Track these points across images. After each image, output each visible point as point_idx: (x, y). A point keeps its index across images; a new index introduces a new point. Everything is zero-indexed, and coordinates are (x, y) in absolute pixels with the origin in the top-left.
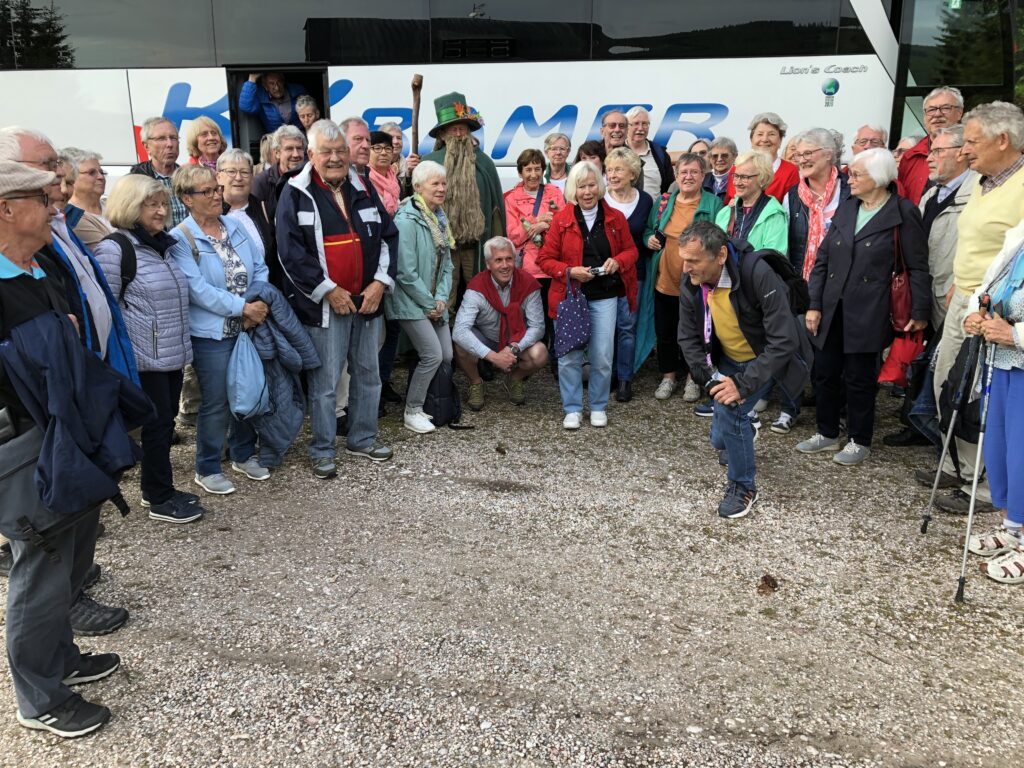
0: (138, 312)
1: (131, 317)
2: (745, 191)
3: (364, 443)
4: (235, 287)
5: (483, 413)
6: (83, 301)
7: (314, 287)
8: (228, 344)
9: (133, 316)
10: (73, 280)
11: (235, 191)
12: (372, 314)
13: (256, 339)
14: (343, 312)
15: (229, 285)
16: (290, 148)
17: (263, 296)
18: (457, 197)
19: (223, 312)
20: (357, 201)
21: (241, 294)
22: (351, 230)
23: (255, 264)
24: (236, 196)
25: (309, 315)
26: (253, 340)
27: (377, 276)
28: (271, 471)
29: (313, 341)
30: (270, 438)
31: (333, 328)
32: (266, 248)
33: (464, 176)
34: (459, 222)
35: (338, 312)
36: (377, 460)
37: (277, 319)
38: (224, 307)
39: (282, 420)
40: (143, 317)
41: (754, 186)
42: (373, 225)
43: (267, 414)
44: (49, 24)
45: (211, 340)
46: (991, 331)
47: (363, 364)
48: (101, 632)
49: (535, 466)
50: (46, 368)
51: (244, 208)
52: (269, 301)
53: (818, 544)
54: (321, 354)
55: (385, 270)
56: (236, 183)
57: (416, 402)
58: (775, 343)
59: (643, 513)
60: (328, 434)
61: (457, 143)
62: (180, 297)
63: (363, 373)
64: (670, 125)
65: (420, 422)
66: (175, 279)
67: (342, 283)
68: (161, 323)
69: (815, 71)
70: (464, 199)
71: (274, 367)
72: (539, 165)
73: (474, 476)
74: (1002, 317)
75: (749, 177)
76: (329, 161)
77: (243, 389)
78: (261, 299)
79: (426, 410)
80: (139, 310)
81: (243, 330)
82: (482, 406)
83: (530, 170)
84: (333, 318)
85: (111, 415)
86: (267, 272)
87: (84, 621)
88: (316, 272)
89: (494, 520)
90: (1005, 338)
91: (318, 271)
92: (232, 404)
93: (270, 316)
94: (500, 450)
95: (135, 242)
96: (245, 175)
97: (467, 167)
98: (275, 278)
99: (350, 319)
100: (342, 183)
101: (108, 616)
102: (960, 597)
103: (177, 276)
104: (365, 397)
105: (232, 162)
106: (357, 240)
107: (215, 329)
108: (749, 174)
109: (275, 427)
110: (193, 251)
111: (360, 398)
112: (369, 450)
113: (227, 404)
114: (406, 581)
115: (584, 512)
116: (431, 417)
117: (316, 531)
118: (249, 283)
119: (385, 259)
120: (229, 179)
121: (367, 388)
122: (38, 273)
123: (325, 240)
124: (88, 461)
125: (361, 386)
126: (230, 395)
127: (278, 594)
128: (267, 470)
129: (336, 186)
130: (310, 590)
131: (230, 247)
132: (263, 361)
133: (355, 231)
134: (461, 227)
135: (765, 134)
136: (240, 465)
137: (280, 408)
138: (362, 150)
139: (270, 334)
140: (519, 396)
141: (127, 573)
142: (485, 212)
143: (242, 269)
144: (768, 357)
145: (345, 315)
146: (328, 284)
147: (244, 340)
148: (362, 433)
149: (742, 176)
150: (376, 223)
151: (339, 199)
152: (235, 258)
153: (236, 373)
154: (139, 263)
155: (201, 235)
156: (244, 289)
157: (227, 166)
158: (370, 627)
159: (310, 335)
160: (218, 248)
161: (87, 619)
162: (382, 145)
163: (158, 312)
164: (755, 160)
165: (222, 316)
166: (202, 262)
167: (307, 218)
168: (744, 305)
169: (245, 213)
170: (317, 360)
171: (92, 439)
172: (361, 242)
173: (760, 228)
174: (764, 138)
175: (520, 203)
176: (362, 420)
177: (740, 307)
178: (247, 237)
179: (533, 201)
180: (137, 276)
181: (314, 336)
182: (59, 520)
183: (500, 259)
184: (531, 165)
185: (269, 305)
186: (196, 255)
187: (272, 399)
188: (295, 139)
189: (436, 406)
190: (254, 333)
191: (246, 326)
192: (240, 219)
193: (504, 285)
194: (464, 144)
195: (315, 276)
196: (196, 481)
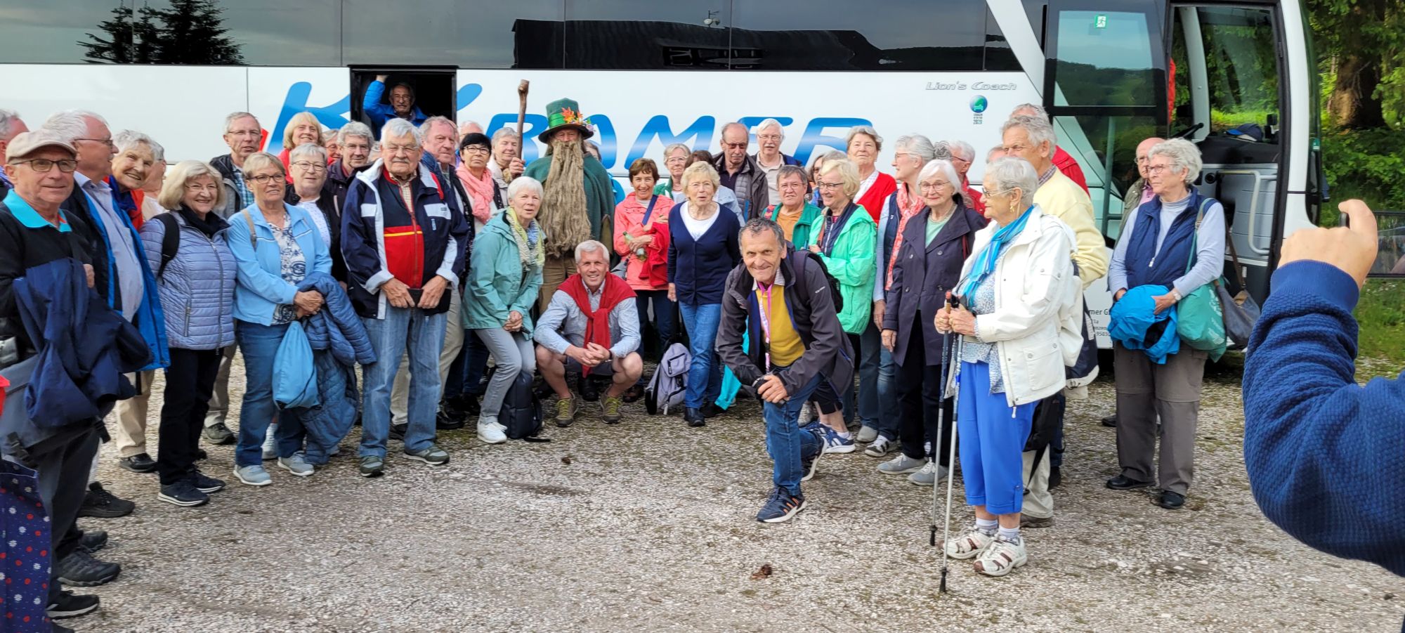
0: (174, 290)
1: (167, 294)
2: (833, 200)
3: (419, 445)
4: (291, 275)
5: (568, 429)
6: (110, 263)
7: (368, 277)
8: (278, 332)
9: (168, 293)
10: (104, 244)
11: (306, 184)
12: (431, 309)
13: (310, 329)
14: (399, 304)
15: (284, 272)
16: (353, 146)
17: (318, 286)
18: (561, 203)
19: (273, 298)
20: (424, 194)
21: (297, 282)
22: (414, 222)
23: (317, 256)
24: (307, 188)
25: (365, 306)
26: (305, 330)
27: (439, 272)
28: (316, 468)
29: (368, 333)
30: (316, 432)
31: (389, 321)
32: (332, 239)
33: (570, 182)
34: (563, 228)
35: (394, 305)
36: (431, 464)
37: (331, 310)
38: (275, 294)
39: (331, 415)
40: (179, 295)
41: (841, 195)
42: (441, 221)
43: (314, 407)
44: (206, 16)
45: (260, 325)
46: (956, 322)
47: (422, 361)
48: (91, 583)
49: (595, 475)
50: (49, 301)
51: (314, 201)
52: (325, 291)
53: (840, 545)
54: (376, 348)
55: (451, 266)
56: (308, 176)
57: (489, 411)
58: (822, 339)
59: (679, 516)
60: (377, 431)
61: (564, 148)
62: (221, 278)
63: (421, 371)
64: (811, 139)
65: (492, 430)
66: (219, 261)
67: (400, 274)
68: (196, 302)
69: (963, 87)
70: (569, 205)
71: (326, 359)
72: (650, 175)
73: (526, 481)
74: (967, 308)
75: (834, 185)
76: (395, 156)
77: (287, 377)
78: (317, 290)
79: (501, 420)
80: (175, 287)
81: (297, 319)
82: (570, 422)
83: (639, 179)
84: (389, 311)
85: (104, 350)
86: (330, 264)
87: (77, 571)
88: (372, 263)
89: (521, 515)
90: (968, 329)
91: (374, 262)
92: (275, 392)
93: (325, 306)
94: (566, 461)
95: (181, 222)
96: (317, 168)
97: (575, 173)
98: (338, 271)
99: (409, 312)
100: (412, 179)
101: (99, 568)
102: (943, 587)
103: (222, 259)
104: (423, 397)
105: (307, 155)
106: (420, 232)
107: (265, 315)
108: (835, 182)
109: (324, 422)
110: (252, 237)
111: (418, 398)
112: (424, 453)
113: (271, 392)
114: (406, 558)
115: (618, 512)
116: (505, 428)
117: (338, 517)
118: (307, 271)
119: (452, 253)
120: (301, 171)
121: (426, 388)
122: (64, 227)
123: (386, 231)
124: (71, 384)
125: (420, 384)
126: (274, 384)
127: (275, 563)
128: (311, 466)
129: (404, 181)
130: (308, 561)
131: (291, 237)
132: (314, 351)
133: (418, 223)
134: (564, 233)
135: (862, 143)
136: (286, 460)
137: (330, 402)
138: (443, 150)
139: (324, 325)
140: (612, 413)
141: (134, 542)
142: (592, 219)
143: (300, 258)
144: (816, 353)
145: (402, 309)
146: (384, 274)
147: (295, 329)
148: (419, 434)
149: (828, 185)
150: (443, 219)
151: (406, 194)
152: (295, 247)
153: (282, 360)
154: (182, 243)
155: (262, 223)
156: (301, 278)
157: (301, 159)
158: (352, 589)
159: (365, 326)
160: (278, 236)
161: (79, 569)
162: (478, 146)
163: (194, 291)
164: (840, 168)
165: (273, 303)
166: (258, 249)
167: (372, 210)
168: (797, 302)
169: (315, 205)
170: (372, 355)
171: (81, 367)
172: (424, 235)
173: (845, 237)
174: (861, 148)
175: (630, 211)
176: (419, 421)
177: (794, 305)
178: (313, 228)
179: (645, 211)
180: (178, 255)
181: (369, 328)
182: (44, 438)
183: (588, 263)
184: (640, 175)
185: (324, 296)
186: (254, 241)
187: (321, 392)
188: (360, 137)
189: (511, 417)
190: (309, 322)
191: (300, 314)
192: (309, 210)
193: (594, 290)
194: (572, 149)
195: (371, 267)
196: (235, 473)
